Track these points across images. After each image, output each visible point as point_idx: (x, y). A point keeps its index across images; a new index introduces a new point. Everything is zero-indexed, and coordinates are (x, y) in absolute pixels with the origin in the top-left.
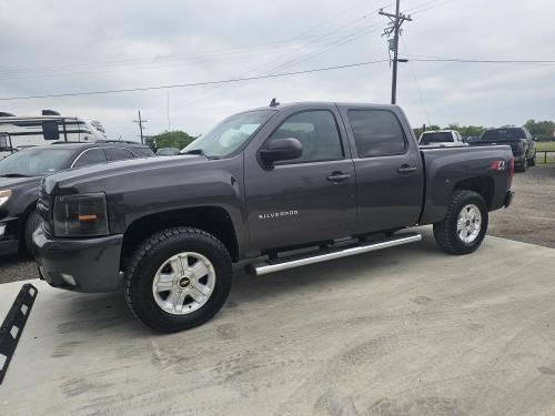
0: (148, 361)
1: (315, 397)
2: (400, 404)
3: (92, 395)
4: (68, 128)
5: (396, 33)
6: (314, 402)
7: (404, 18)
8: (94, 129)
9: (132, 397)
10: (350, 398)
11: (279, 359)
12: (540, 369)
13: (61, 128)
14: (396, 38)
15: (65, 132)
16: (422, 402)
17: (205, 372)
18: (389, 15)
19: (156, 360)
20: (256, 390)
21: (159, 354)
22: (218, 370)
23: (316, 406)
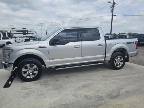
0: (40, 85)
1: (73, 93)
2: (91, 96)
3: (27, 90)
4: (29, 32)
5: (113, 8)
6: (72, 94)
7: (115, 4)
8: (34, 33)
9: (35, 91)
10: (80, 94)
11: (67, 86)
12: (126, 92)
13: (27, 32)
14: (113, 9)
15: (28, 33)
16: (96, 96)
17: (51, 87)
18: (111, 3)
19: (41, 84)
20: (61, 91)
21: (42, 83)
22: (54, 87)
23: (72, 95)
